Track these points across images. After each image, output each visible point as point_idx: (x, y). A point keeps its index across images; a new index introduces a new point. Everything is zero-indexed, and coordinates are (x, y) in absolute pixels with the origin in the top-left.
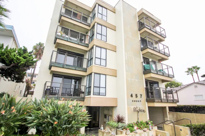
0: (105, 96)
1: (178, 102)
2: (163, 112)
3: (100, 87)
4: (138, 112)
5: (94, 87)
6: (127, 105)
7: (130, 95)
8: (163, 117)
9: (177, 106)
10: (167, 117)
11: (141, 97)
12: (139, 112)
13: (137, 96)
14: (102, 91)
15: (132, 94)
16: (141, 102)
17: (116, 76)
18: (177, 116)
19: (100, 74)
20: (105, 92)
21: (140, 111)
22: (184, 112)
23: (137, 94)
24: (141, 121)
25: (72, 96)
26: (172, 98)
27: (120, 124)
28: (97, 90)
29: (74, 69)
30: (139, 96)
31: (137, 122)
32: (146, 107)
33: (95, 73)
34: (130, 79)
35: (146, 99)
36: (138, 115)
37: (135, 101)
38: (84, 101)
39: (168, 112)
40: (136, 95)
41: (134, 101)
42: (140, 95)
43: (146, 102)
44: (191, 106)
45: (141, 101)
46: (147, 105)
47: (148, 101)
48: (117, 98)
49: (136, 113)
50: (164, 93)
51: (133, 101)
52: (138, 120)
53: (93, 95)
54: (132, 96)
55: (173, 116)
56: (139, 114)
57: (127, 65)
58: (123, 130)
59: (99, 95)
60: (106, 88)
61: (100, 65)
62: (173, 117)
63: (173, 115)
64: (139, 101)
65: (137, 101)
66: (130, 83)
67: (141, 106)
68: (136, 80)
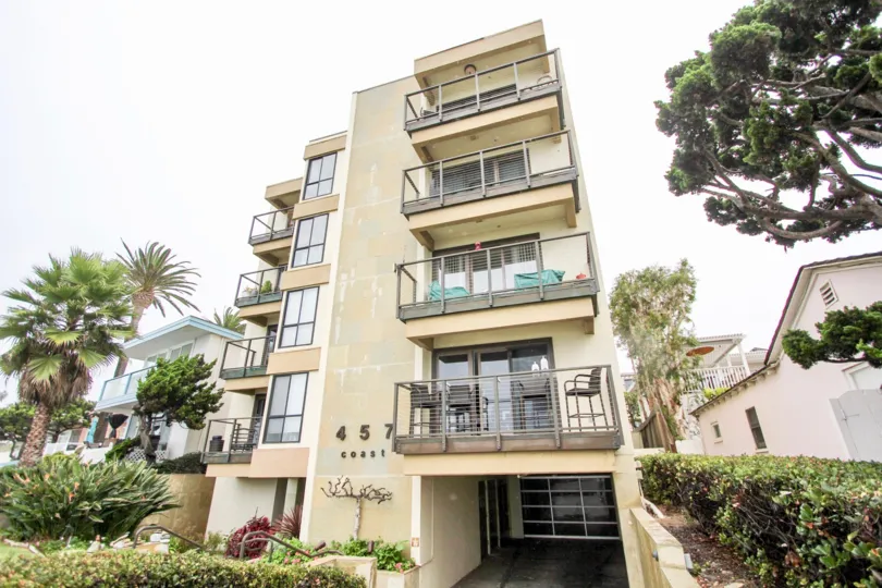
0: (299, 441)
4: (358, 499)
5: (269, 417)
6: (316, 472)
7: (335, 434)
11: (388, 436)
13: (368, 433)
15: (343, 428)
16: (383, 456)
20: (298, 430)
23: (368, 426)
30: (379, 431)
32: (409, 480)
33: (277, 376)
34: (343, 371)
37: (354, 454)
40: (364, 429)
41: (348, 455)
42: (387, 425)
45: (383, 452)
51: (343, 455)
53: (264, 442)
57: (338, 319)
59: (281, 442)
60: (302, 416)
61: (295, 346)
64: (373, 454)
65: (363, 455)
66: (342, 385)
67: (386, 476)
68: (374, 367)
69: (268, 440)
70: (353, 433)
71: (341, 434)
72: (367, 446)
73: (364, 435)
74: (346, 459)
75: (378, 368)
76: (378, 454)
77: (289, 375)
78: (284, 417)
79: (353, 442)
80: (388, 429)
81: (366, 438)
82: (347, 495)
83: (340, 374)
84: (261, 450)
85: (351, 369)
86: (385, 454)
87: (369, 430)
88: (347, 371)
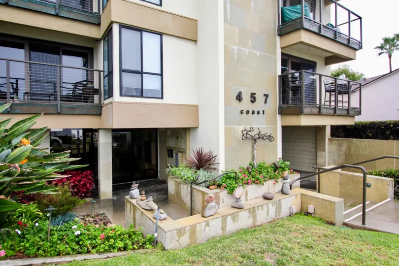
0: (162, 98)
1: (359, 113)
2: (316, 140)
3: (141, 73)
4: (255, 140)
5: (122, 71)
6: (225, 124)
7: (235, 97)
8: (313, 150)
9: (354, 124)
10: (325, 151)
11: (266, 102)
12: (257, 140)
13: (255, 98)
14: (151, 83)
15: (240, 93)
16: (264, 114)
17: (196, 41)
18: (349, 148)
19: (140, 30)
20: (159, 88)
21: (259, 138)
22: (368, 137)
23: (255, 94)
24: (261, 161)
25: (57, 100)
26: (346, 105)
27: (201, 174)
28: (131, 81)
29: (54, 13)
30: (260, 98)
31: (250, 164)
32: (275, 129)
33: (122, 26)
34: (236, 48)
35: (278, 106)
36: (253, 147)
37: (248, 112)
38: (100, 115)
39: (329, 139)
40: (253, 96)
41: (245, 112)
42: (265, 95)
43: (279, 114)
44: (390, 124)
45: (264, 111)
46: (279, 122)
47: (282, 112)
48: (197, 106)
49: (249, 143)
50: (327, 91)
51: (242, 112)
52: (253, 160)
53: (121, 95)
54: (239, 98)
55: (339, 147)
56: (255, 146)
58: (208, 187)
59: (142, 96)
60: (161, 75)
62: (339, 150)
63: (340, 145)
64: (258, 113)
65: (253, 113)
66: (236, 59)
67: (265, 126)
68: (255, 52)
69: (123, 93)
70: (246, 98)
72: (256, 107)
73: (253, 99)
74: (243, 115)
76: (261, 112)
79: (246, 104)
80: (265, 97)
81: (252, 102)
83: (234, 49)
84: (119, 102)
85: (241, 48)
86: (265, 113)
87: (255, 96)
88: (238, 49)
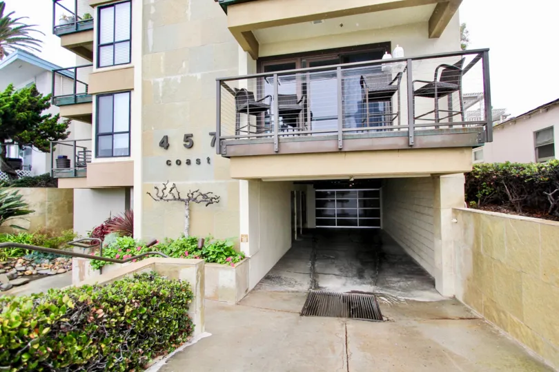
0: (129, 155)
5: (97, 135)
6: (143, 180)
7: (158, 144)
11: (213, 144)
13: (192, 142)
15: (166, 137)
16: (209, 163)
20: (127, 146)
23: (192, 135)
30: (202, 140)
34: (160, 80)
37: (179, 163)
39: (453, 211)
40: (188, 138)
41: (174, 163)
42: (211, 134)
45: (208, 159)
51: (168, 163)
55: (465, 233)
56: (186, 211)
57: (150, 23)
59: (112, 156)
60: (129, 132)
61: (114, 65)
62: (466, 240)
64: (198, 162)
65: (189, 162)
66: (161, 95)
67: (213, 182)
68: (194, 75)
69: (99, 155)
70: (177, 143)
71: (165, 144)
72: (192, 155)
73: (188, 144)
74: (171, 167)
75: (199, 76)
76: (204, 161)
77: (111, 94)
78: (112, 134)
79: (177, 149)
80: (213, 137)
81: (191, 146)
82: (175, 199)
83: (158, 84)
84: (95, 164)
85: (169, 77)
86: (210, 161)
87: (192, 139)
88: (165, 80)
